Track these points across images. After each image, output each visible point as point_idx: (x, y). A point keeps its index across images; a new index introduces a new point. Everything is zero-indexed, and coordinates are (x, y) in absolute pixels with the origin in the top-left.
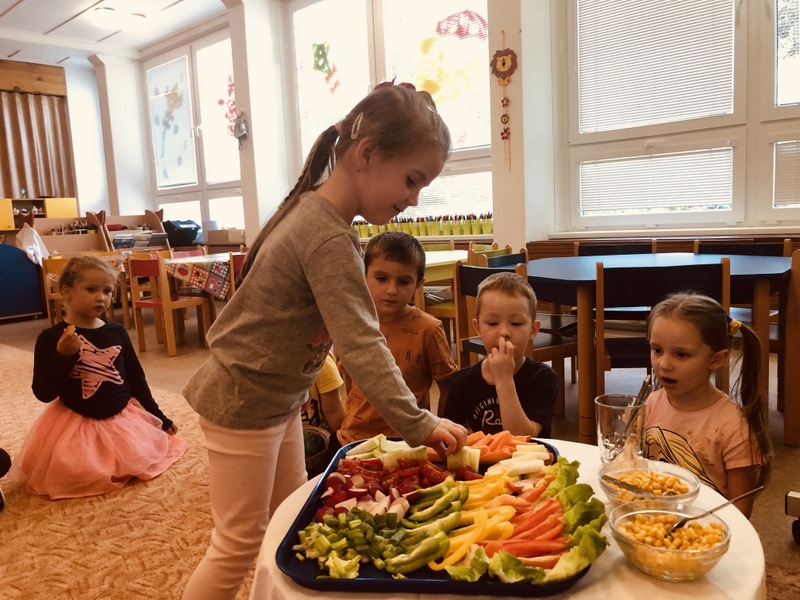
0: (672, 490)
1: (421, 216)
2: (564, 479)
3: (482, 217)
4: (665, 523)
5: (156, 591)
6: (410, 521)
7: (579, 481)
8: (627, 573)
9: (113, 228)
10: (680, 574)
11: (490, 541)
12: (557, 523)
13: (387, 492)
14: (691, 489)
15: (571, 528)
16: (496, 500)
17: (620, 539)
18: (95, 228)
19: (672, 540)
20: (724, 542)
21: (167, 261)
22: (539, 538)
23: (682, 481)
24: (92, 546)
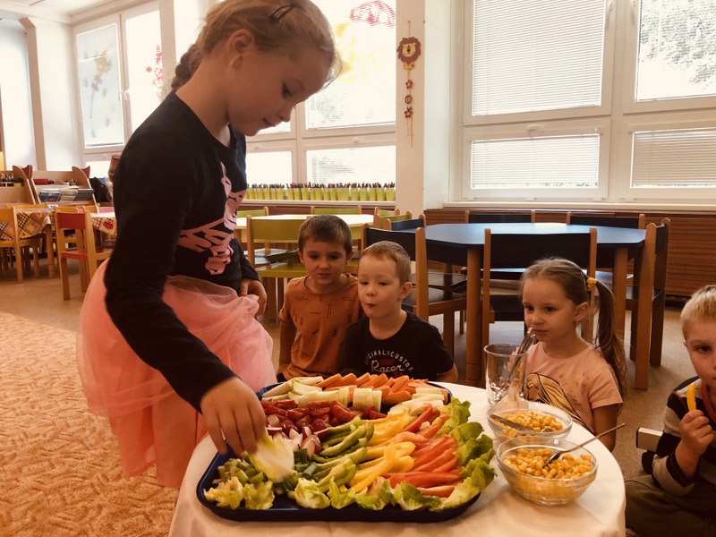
0: (549, 427)
1: (332, 183)
2: (457, 417)
3: (386, 186)
4: (543, 456)
5: (77, 524)
6: (321, 456)
7: (471, 420)
8: (511, 500)
9: (39, 182)
10: (555, 499)
11: (392, 474)
12: (452, 457)
13: (300, 431)
14: (565, 427)
15: (464, 460)
16: (398, 437)
17: (506, 470)
18: (22, 181)
19: (549, 470)
20: (593, 471)
21: (93, 215)
22: (436, 470)
23: (557, 419)
24: (15, 482)
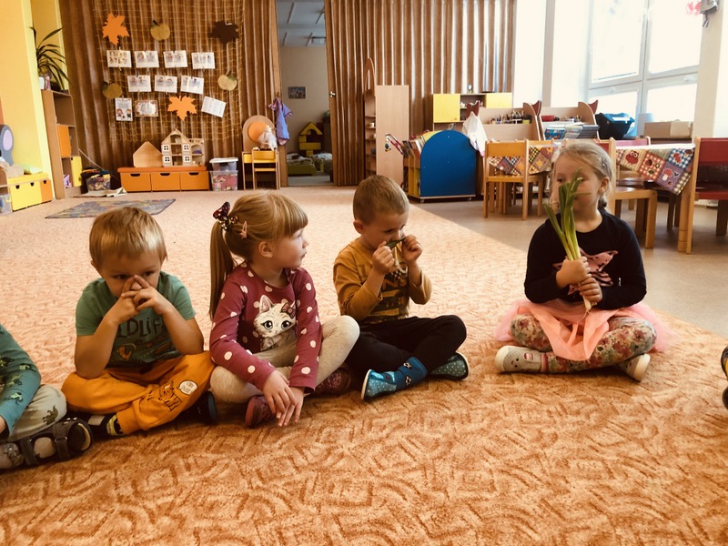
18: (530, 118)
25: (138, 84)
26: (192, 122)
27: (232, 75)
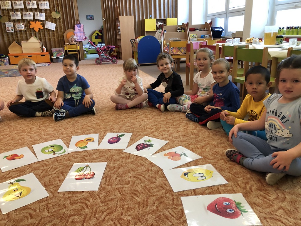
25: (15, 16)
26: (41, 33)
27: (57, 12)
